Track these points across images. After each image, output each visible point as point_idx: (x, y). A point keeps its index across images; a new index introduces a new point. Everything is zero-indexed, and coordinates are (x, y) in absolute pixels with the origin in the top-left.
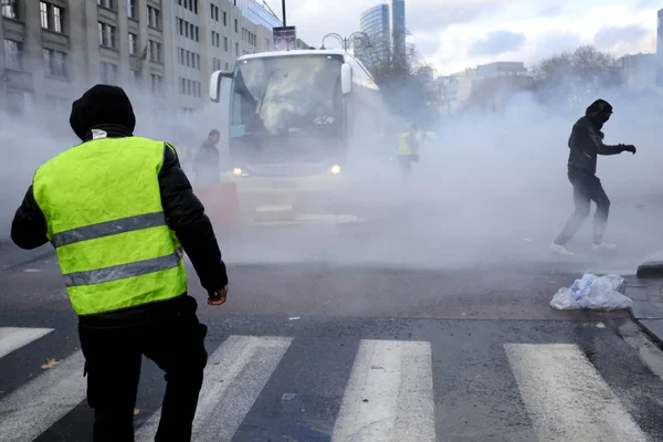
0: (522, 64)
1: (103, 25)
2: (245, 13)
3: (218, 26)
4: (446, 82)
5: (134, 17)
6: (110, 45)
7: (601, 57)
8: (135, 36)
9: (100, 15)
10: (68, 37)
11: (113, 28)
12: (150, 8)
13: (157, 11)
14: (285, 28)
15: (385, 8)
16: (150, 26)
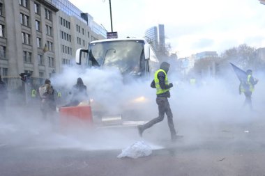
0: (215, 52)
1: (24, 33)
2: (93, 29)
3: (80, 35)
4: (183, 60)
5: (40, 30)
6: (28, 43)
7: (250, 49)
8: (40, 39)
9: (23, 29)
10: (6, 39)
11: (29, 35)
12: (47, 26)
13: (51, 28)
14: (112, 33)
15: (155, 28)
16: (47, 34)
